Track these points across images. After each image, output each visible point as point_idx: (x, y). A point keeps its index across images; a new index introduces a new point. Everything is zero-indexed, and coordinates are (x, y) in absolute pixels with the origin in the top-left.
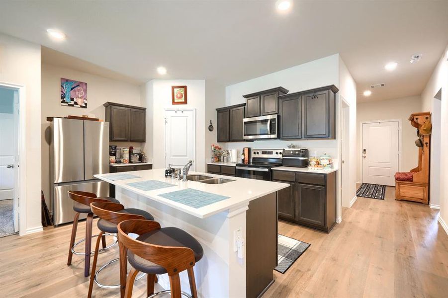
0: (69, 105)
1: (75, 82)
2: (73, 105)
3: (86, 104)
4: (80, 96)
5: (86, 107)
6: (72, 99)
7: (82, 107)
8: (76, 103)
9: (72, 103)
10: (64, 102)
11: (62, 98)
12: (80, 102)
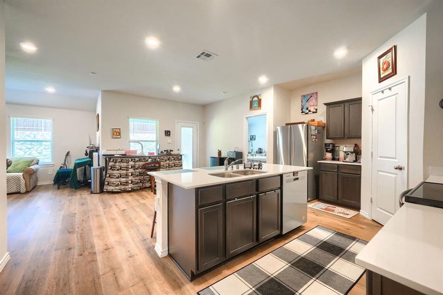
0: (306, 114)
1: (309, 94)
2: (307, 113)
3: (316, 110)
4: (312, 104)
5: (316, 112)
6: (307, 109)
7: (314, 112)
8: (310, 111)
9: (307, 112)
10: (302, 112)
11: (302, 110)
12: (312, 109)
